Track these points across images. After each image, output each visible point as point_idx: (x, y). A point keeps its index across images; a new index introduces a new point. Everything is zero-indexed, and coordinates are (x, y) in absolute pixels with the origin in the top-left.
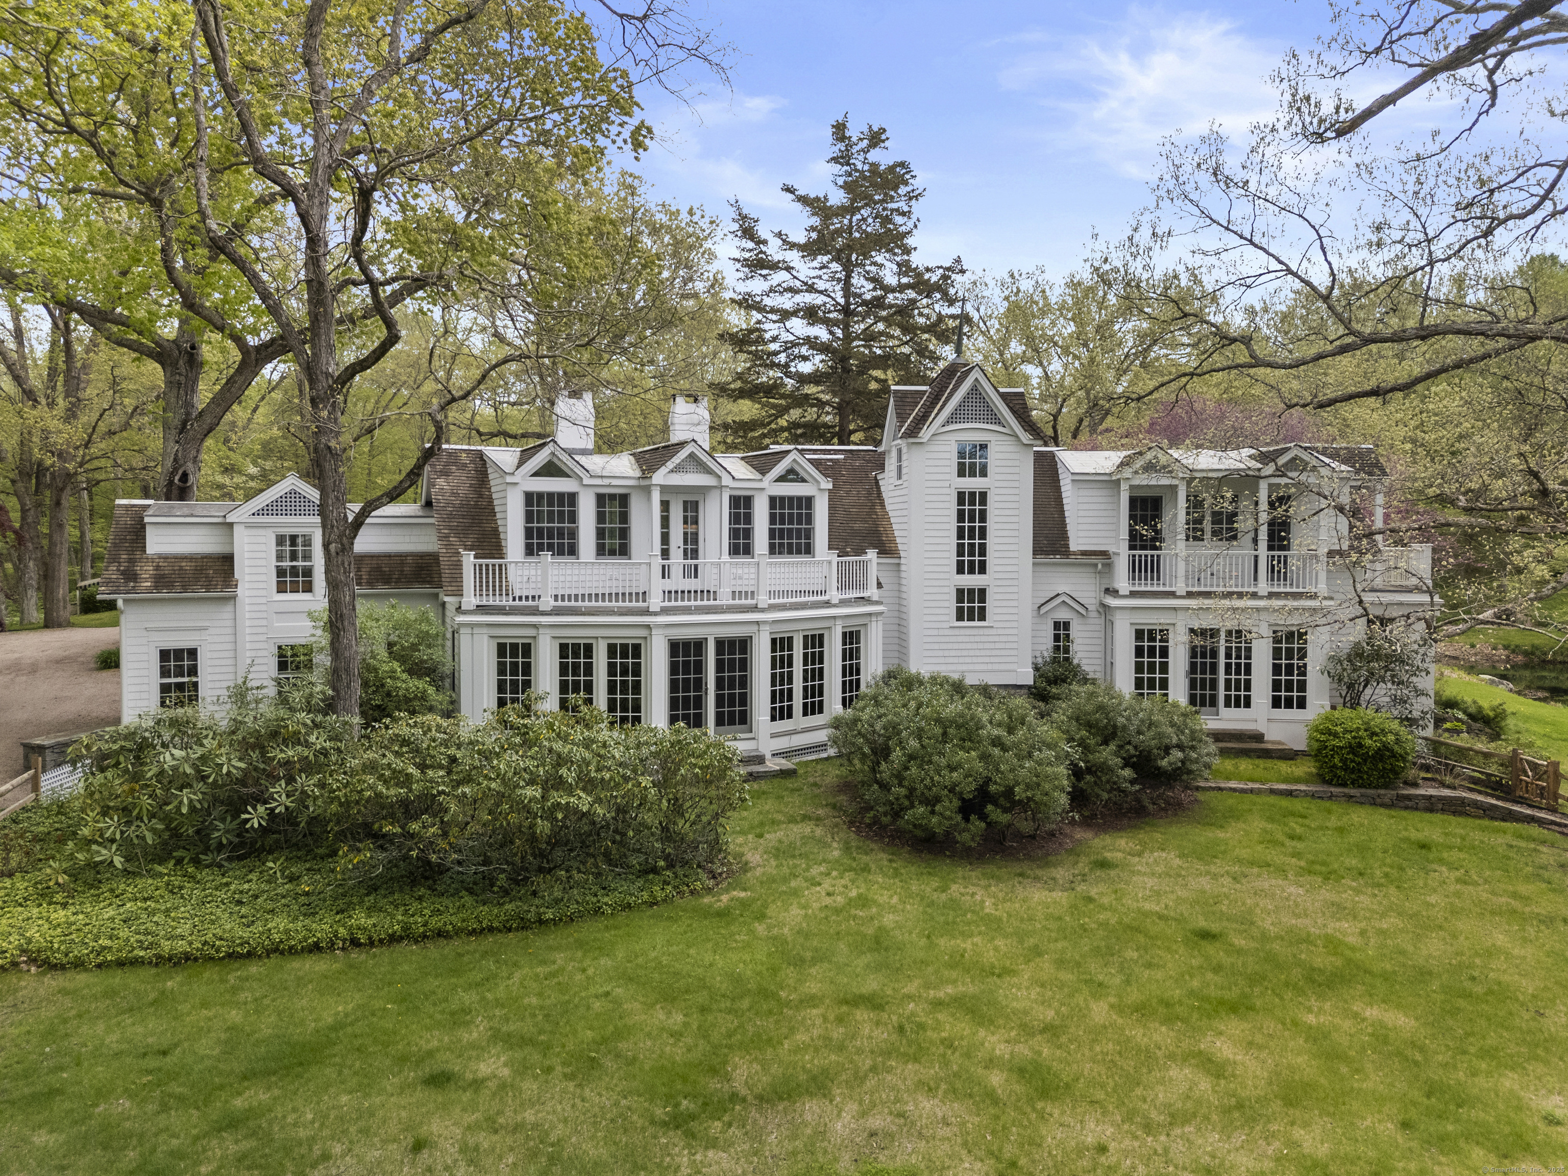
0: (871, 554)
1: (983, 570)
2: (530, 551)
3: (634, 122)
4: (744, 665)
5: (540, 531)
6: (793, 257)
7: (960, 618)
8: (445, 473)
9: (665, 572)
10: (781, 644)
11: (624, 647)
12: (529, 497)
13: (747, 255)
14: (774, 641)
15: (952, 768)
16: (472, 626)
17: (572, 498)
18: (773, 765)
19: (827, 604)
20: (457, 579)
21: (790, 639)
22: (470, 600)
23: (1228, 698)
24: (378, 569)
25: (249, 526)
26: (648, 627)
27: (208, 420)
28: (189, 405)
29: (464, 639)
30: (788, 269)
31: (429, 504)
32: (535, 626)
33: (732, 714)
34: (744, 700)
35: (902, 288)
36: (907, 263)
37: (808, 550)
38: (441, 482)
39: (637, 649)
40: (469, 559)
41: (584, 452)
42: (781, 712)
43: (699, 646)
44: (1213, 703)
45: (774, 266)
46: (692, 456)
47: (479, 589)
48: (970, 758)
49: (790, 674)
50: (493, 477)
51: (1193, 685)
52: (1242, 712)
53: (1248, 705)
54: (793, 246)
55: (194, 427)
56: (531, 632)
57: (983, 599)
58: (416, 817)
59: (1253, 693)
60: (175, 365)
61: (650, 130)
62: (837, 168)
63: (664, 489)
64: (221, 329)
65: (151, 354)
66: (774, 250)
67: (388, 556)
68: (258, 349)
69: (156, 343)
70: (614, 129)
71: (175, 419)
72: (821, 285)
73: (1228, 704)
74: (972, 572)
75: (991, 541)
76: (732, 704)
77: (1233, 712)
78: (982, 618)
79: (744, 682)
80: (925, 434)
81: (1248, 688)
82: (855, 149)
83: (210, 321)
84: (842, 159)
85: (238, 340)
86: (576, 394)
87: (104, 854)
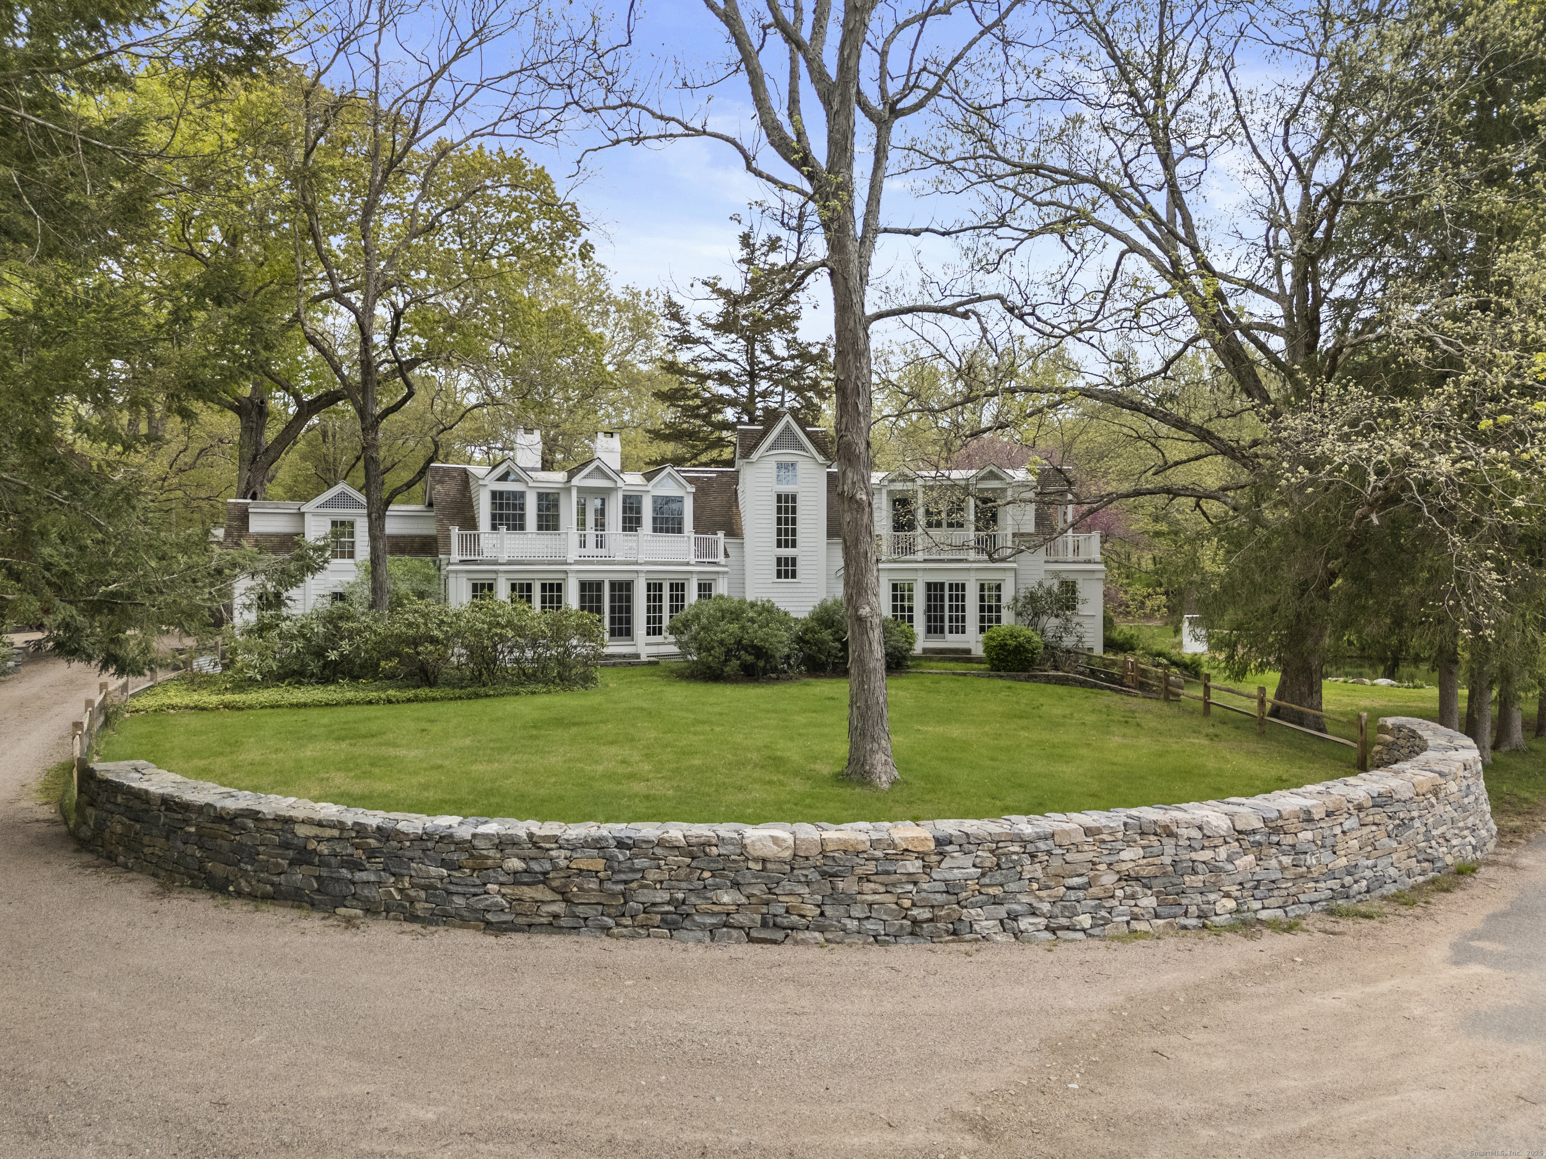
0: (721, 534)
1: (794, 545)
2: (494, 527)
3: (580, 241)
4: (629, 599)
5: (501, 515)
6: (709, 334)
7: (779, 576)
8: (441, 482)
9: (583, 544)
10: (654, 588)
11: (551, 585)
12: (494, 494)
13: (676, 333)
14: (649, 585)
15: (723, 632)
16: (456, 572)
17: (522, 495)
18: (644, 658)
19: (688, 564)
20: (448, 544)
21: (661, 585)
22: (455, 556)
23: (951, 628)
24: (397, 544)
25: (315, 514)
26: (566, 572)
27: (272, 454)
28: (258, 444)
29: (452, 581)
30: (707, 343)
31: (431, 505)
32: (495, 572)
33: (620, 629)
34: (629, 621)
35: (792, 358)
36: (795, 339)
37: (680, 531)
38: (438, 487)
39: (559, 586)
40: (455, 531)
41: (533, 469)
42: (654, 630)
43: (599, 585)
44: (942, 631)
45: (697, 341)
46: (598, 468)
47: (461, 551)
48: (734, 627)
49: (661, 607)
50: (472, 483)
51: (929, 619)
52: (960, 636)
53: (963, 632)
54: (709, 326)
55: (262, 459)
56: (493, 576)
57: (794, 564)
58: (422, 644)
59: (967, 624)
60: (249, 415)
61: (592, 247)
62: (744, 267)
63: (580, 490)
64: (287, 389)
65: (231, 407)
66: (695, 330)
67: (403, 537)
68: (310, 403)
69: (236, 399)
70: (568, 244)
71: (248, 453)
72: (730, 356)
73: (951, 632)
74: (786, 546)
75: (799, 527)
76: (620, 623)
77: (954, 636)
78: (794, 576)
79: (629, 610)
80: (755, 456)
81: (963, 620)
82: (758, 253)
83: (278, 383)
84: (749, 261)
85: (297, 397)
86: (529, 431)
87: (251, 673)
